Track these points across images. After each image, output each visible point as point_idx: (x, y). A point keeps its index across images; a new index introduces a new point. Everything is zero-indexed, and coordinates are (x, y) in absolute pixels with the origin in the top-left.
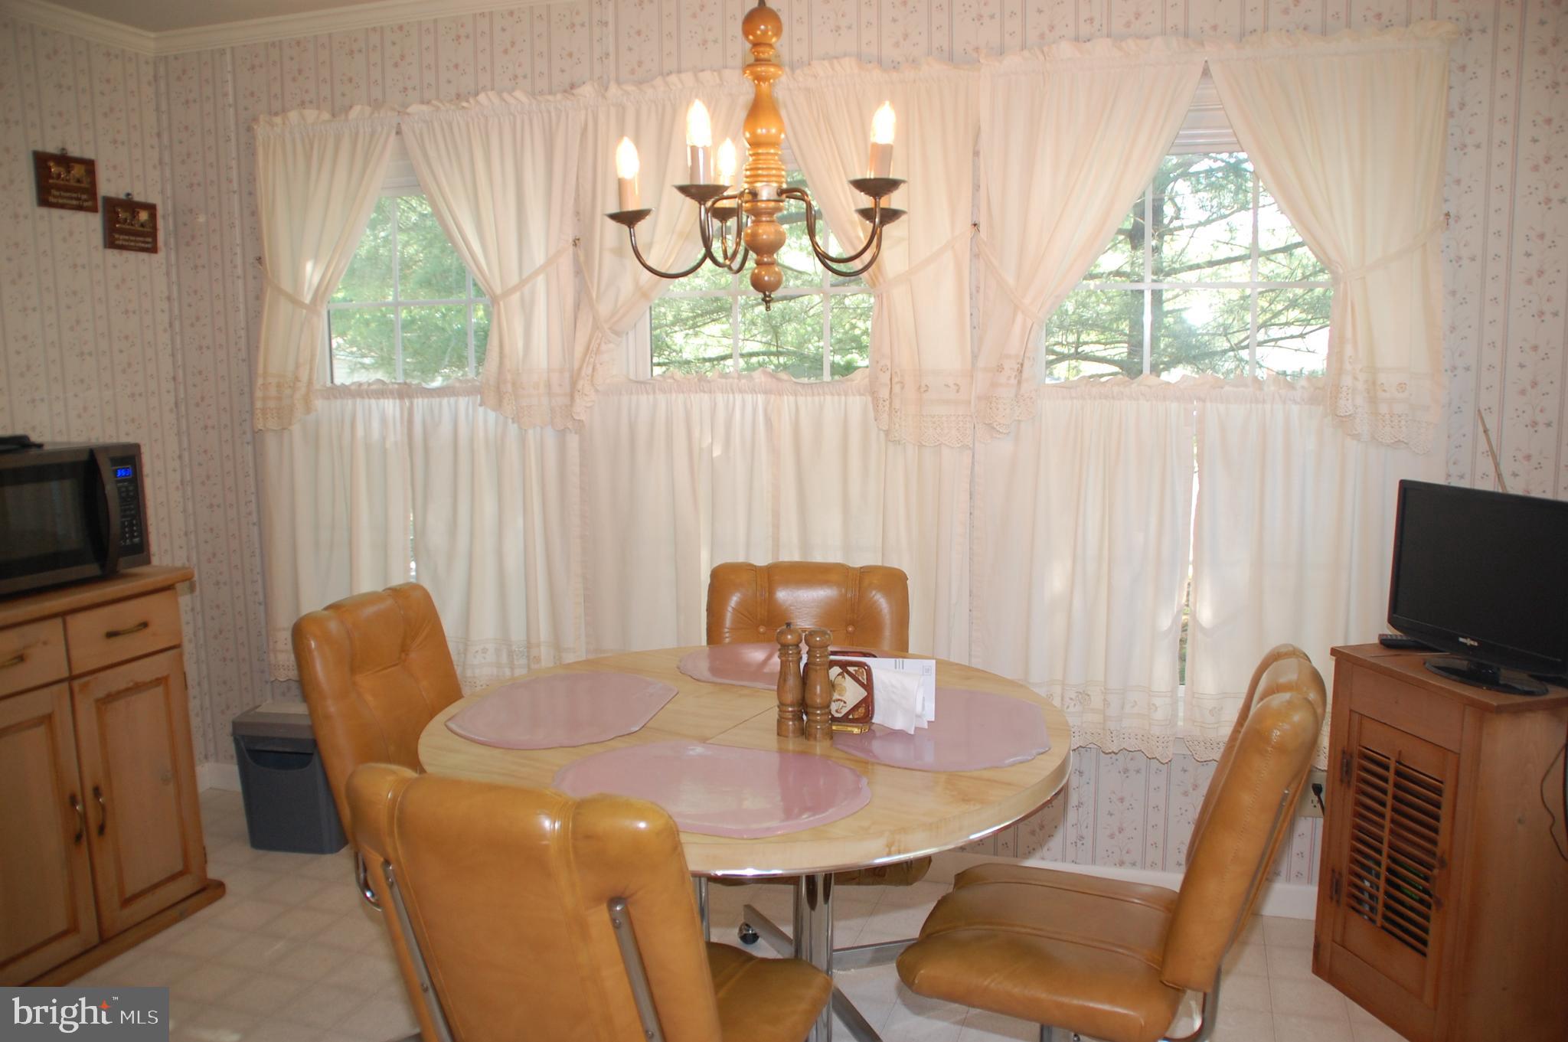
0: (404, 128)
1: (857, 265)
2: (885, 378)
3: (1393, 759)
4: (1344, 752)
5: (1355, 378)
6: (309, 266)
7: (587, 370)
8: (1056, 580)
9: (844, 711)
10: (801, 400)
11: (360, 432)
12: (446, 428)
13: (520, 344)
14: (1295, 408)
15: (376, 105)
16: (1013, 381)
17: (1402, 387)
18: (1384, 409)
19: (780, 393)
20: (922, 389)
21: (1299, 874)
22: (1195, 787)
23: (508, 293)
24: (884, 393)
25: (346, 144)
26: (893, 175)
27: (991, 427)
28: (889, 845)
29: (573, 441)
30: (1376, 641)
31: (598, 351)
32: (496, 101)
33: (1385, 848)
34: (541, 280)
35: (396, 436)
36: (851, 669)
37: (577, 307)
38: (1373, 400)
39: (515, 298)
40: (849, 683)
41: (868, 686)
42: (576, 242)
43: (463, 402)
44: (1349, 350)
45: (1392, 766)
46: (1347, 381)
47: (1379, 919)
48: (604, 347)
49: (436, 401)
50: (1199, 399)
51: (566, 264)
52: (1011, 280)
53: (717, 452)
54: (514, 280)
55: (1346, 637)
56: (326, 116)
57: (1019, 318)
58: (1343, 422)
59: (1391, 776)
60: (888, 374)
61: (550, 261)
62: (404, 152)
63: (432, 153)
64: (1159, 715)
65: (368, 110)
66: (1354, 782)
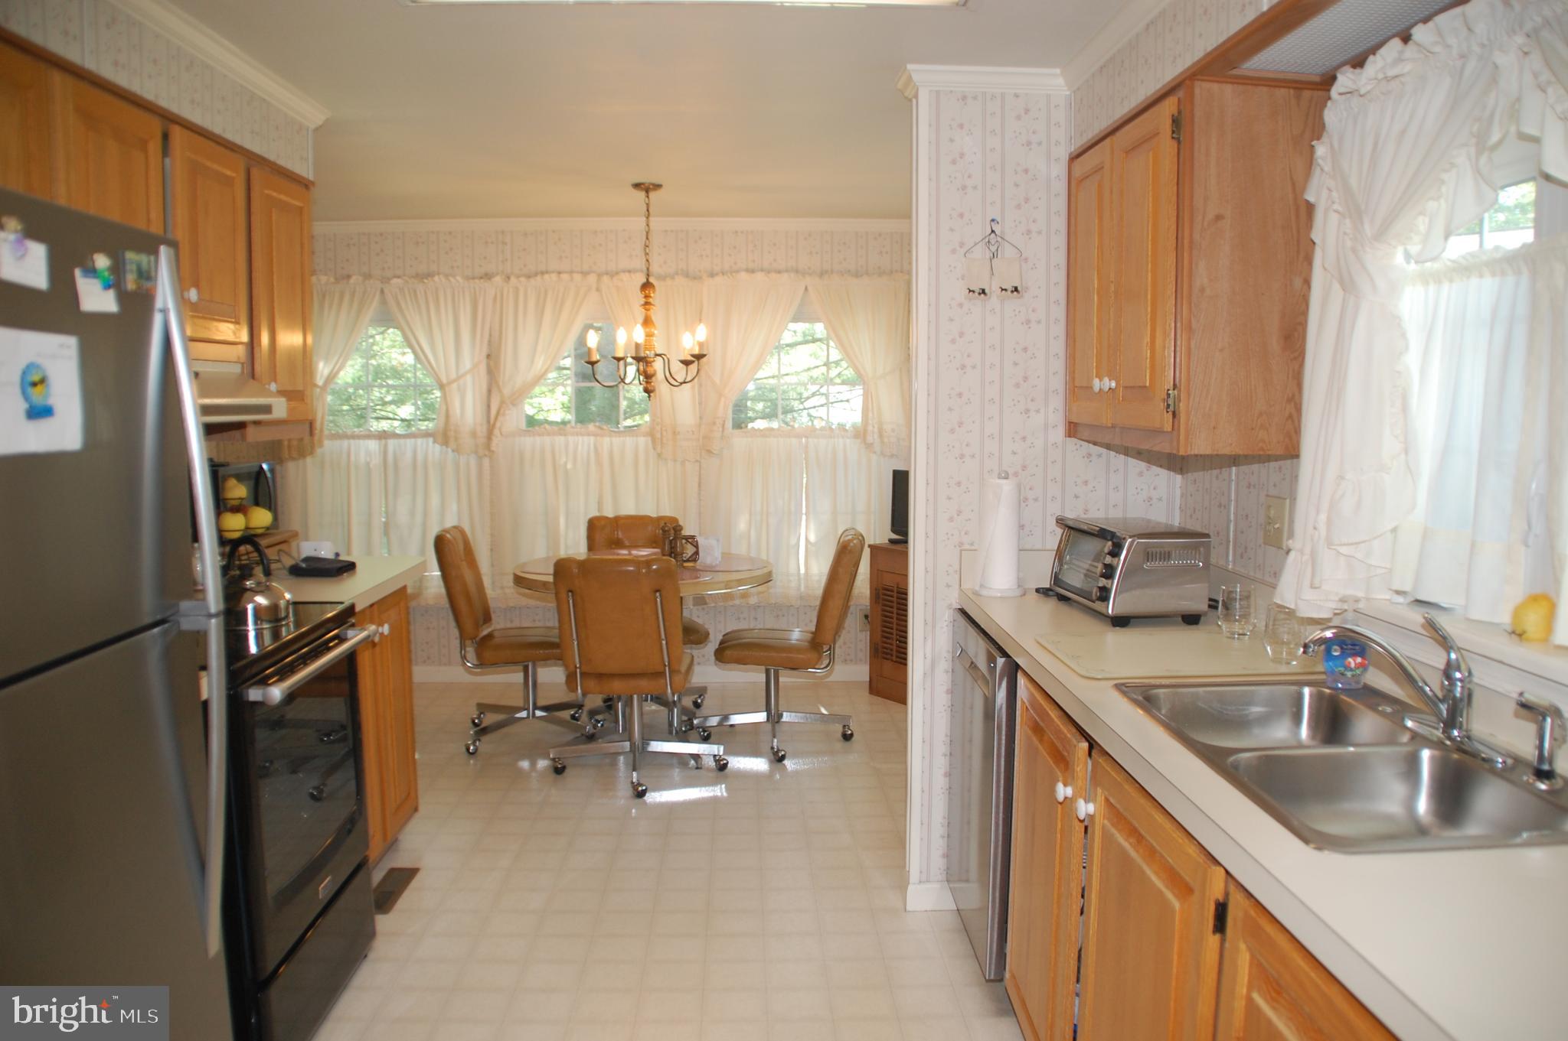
0: (386, 291)
1: (671, 381)
2: (658, 428)
3: (896, 586)
4: (876, 589)
5: (874, 427)
6: (321, 365)
7: (498, 425)
8: (742, 525)
9: (688, 557)
10: (614, 439)
11: (353, 458)
12: (409, 455)
13: (458, 411)
14: (848, 440)
15: (368, 276)
16: (721, 429)
17: (893, 430)
18: (886, 440)
19: (602, 436)
20: (675, 433)
21: (861, 660)
22: (811, 621)
23: (450, 383)
24: (658, 435)
25: (347, 298)
26: (705, 353)
27: (709, 452)
28: (726, 586)
29: (486, 462)
30: (887, 542)
31: (504, 415)
32: (443, 280)
33: (895, 626)
34: (469, 378)
35: (376, 461)
36: (690, 540)
37: (489, 391)
38: (881, 436)
39: (454, 386)
40: (689, 546)
41: (697, 547)
42: (488, 356)
43: (419, 441)
44: (870, 415)
45: (895, 589)
46: (870, 428)
47: (894, 658)
48: (507, 412)
49: (402, 441)
50: (806, 437)
51: (483, 368)
52: (718, 381)
53: (569, 466)
54: (453, 376)
55: (875, 541)
56: (332, 280)
57: (723, 399)
58: (869, 446)
59: (895, 594)
60: (660, 426)
61: (475, 366)
62: (384, 302)
63: (403, 306)
64: (793, 584)
65: (361, 278)
66: (881, 601)
